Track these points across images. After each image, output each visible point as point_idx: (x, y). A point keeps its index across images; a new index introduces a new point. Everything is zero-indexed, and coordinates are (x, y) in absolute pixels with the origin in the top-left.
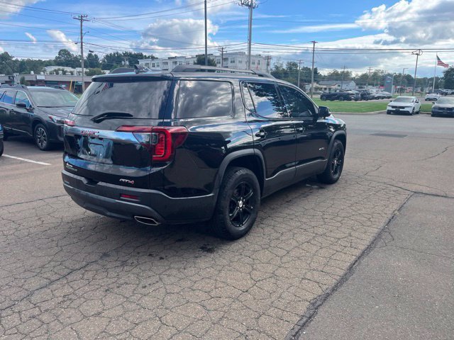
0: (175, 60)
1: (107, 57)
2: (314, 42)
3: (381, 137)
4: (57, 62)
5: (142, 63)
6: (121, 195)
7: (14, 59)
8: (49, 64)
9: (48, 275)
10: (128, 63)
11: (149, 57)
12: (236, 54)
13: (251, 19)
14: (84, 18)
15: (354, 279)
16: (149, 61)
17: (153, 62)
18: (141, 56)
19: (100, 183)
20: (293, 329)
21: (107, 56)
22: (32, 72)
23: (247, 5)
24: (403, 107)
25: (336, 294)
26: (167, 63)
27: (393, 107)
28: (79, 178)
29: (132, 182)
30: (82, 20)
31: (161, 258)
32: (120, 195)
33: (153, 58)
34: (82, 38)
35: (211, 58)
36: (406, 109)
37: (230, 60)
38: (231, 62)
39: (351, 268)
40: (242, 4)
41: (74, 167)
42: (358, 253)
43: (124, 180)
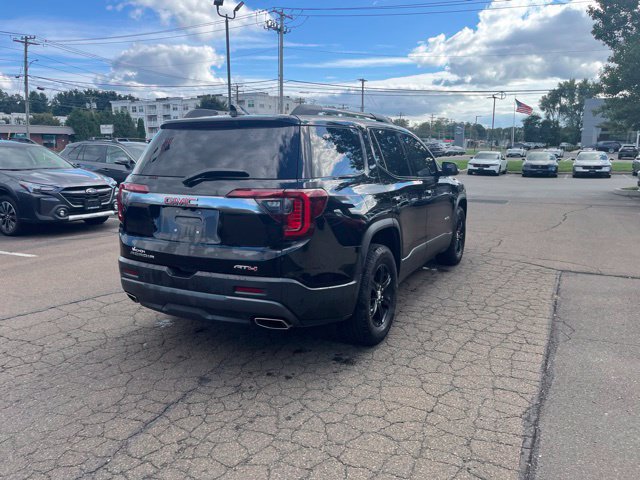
0: (166, 103)
2: (363, 81)
3: (478, 204)
5: (116, 106)
6: (236, 288)
9: (134, 414)
10: (95, 106)
11: (125, 98)
12: (256, 94)
13: (282, 47)
14: (30, 41)
15: (558, 384)
16: (127, 103)
17: (134, 105)
18: (113, 97)
19: (199, 273)
20: (522, 453)
21: (60, 95)
23: (276, 29)
24: (488, 166)
25: (546, 404)
26: (155, 106)
27: (475, 165)
28: (157, 268)
29: (255, 268)
30: (26, 44)
31: (288, 378)
32: (234, 288)
33: (132, 99)
34: (26, 70)
35: (221, 100)
36: (491, 168)
37: (247, 103)
38: (249, 106)
39: (545, 370)
40: (269, 27)
41: (148, 252)
42: (542, 350)
43: (241, 267)
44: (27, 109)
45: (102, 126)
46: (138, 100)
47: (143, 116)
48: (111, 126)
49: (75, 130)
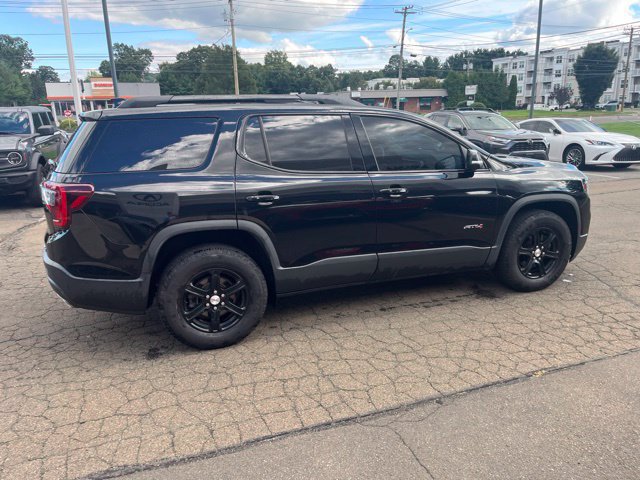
0: (550, 56)
1: (451, 60)
4: (388, 73)
5: (497, 63)
7: (337, 72)
8: (376, 75)
11: (513, 54)
14: (408, 11)
16: (508, 60)
17: (514, 61)
18: (500, 53)
21: (451, 58)
22: (349, 89)
30: (405, 14)
33: (520, 53)
34: (403, 39)
35: (610, 47)
44: (400, 76)
45: (467, 87)
46: (527, 54)
47: (521, 72)
48: (475, 87)
49: (449, 92)
